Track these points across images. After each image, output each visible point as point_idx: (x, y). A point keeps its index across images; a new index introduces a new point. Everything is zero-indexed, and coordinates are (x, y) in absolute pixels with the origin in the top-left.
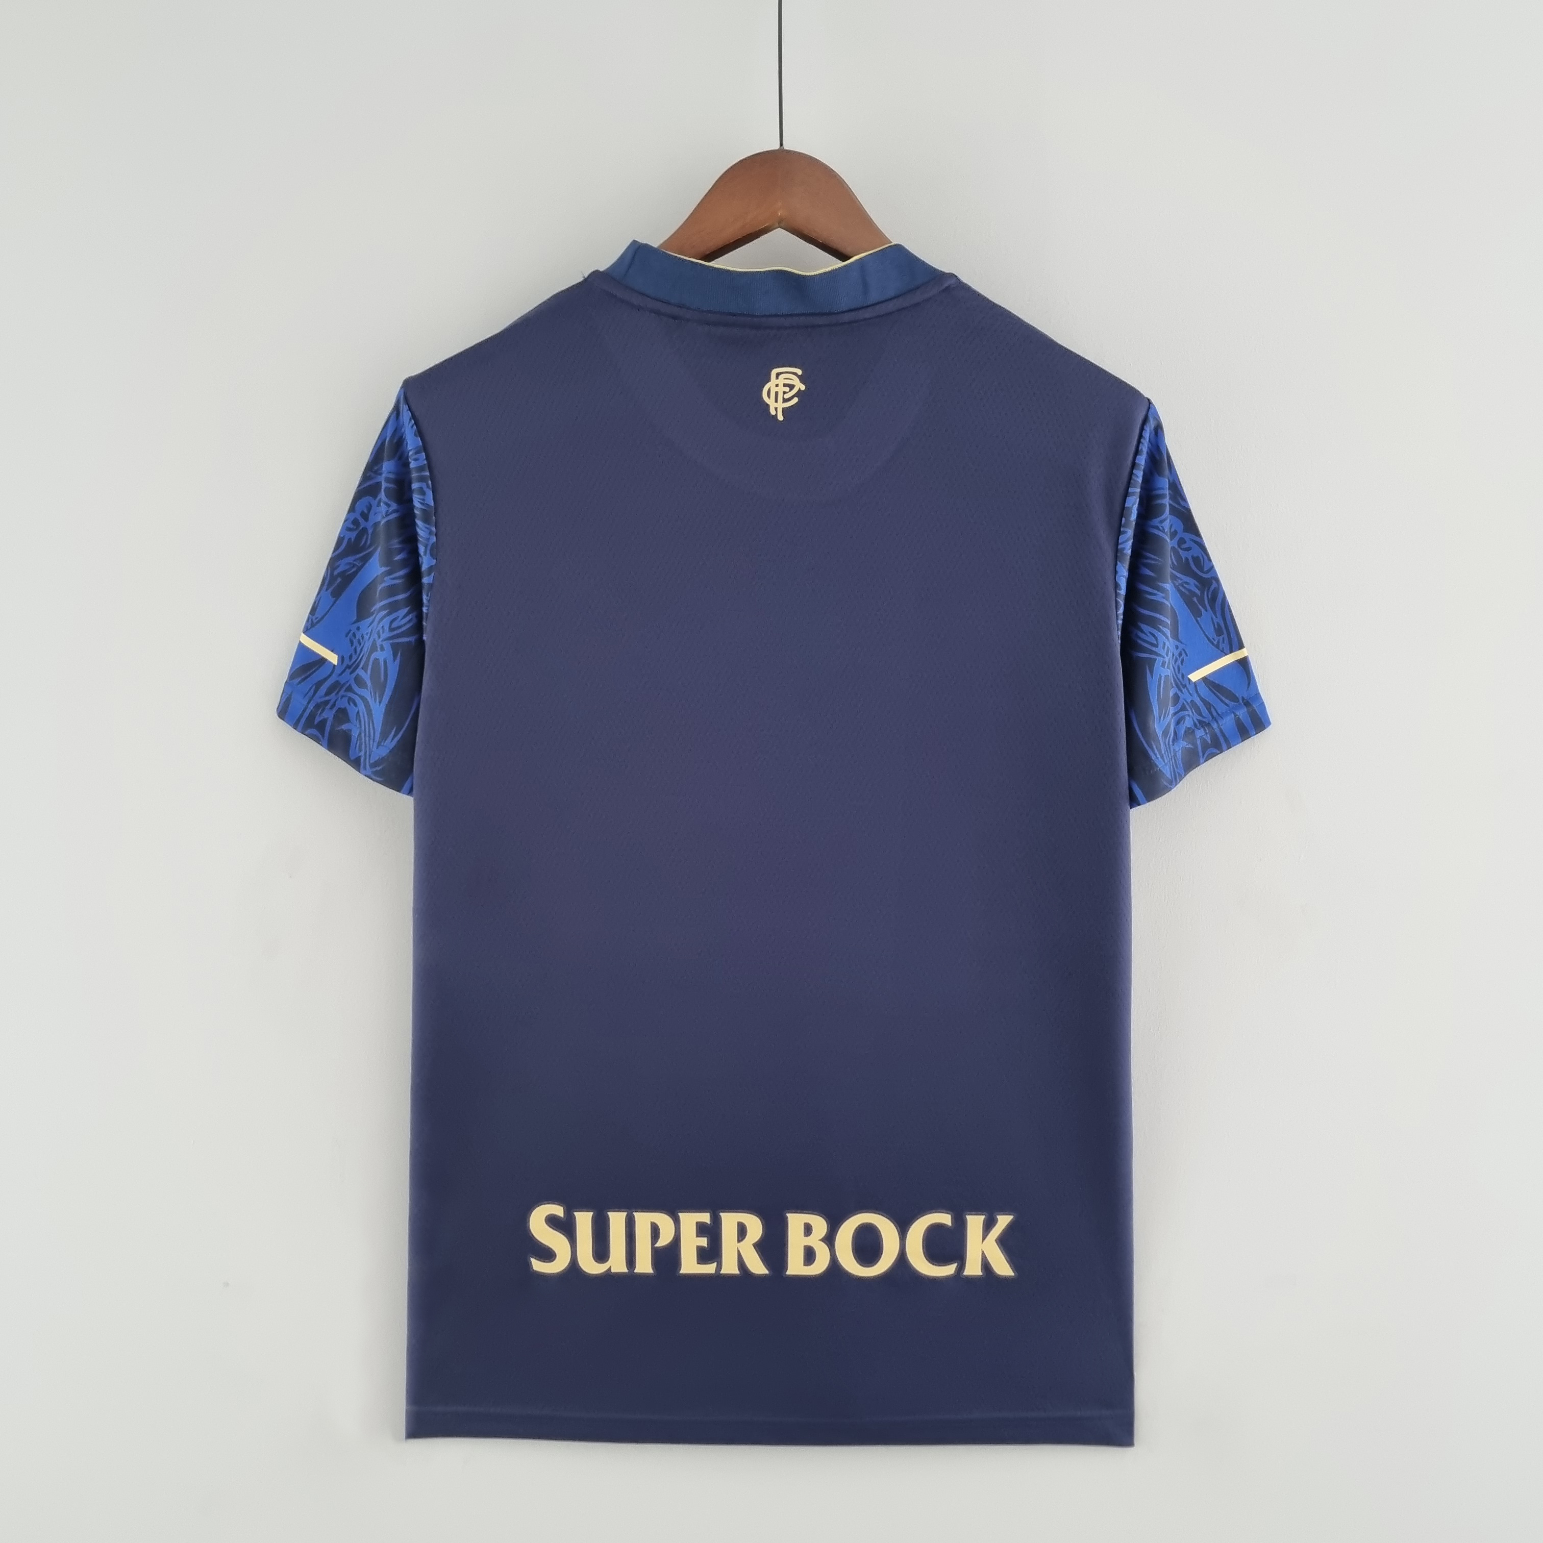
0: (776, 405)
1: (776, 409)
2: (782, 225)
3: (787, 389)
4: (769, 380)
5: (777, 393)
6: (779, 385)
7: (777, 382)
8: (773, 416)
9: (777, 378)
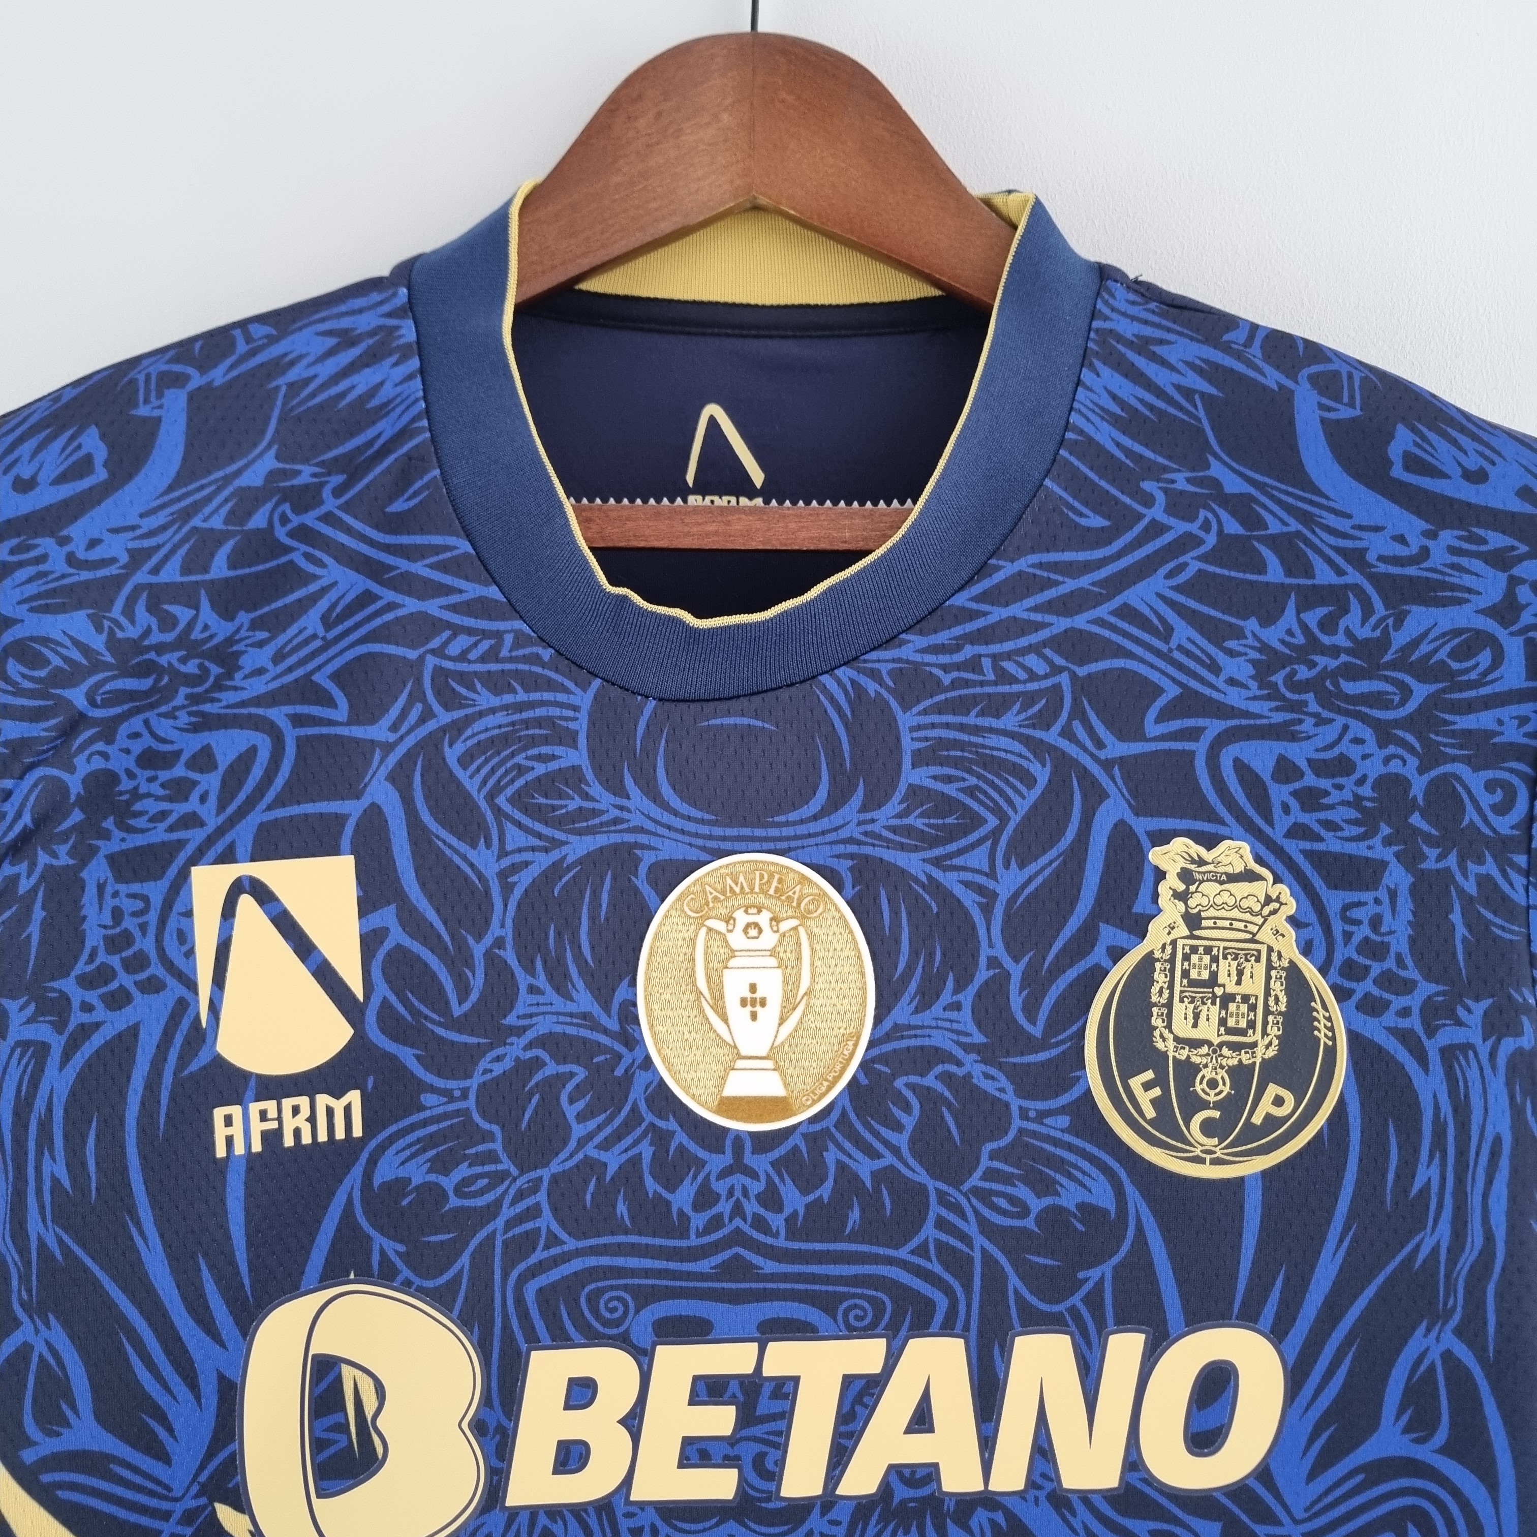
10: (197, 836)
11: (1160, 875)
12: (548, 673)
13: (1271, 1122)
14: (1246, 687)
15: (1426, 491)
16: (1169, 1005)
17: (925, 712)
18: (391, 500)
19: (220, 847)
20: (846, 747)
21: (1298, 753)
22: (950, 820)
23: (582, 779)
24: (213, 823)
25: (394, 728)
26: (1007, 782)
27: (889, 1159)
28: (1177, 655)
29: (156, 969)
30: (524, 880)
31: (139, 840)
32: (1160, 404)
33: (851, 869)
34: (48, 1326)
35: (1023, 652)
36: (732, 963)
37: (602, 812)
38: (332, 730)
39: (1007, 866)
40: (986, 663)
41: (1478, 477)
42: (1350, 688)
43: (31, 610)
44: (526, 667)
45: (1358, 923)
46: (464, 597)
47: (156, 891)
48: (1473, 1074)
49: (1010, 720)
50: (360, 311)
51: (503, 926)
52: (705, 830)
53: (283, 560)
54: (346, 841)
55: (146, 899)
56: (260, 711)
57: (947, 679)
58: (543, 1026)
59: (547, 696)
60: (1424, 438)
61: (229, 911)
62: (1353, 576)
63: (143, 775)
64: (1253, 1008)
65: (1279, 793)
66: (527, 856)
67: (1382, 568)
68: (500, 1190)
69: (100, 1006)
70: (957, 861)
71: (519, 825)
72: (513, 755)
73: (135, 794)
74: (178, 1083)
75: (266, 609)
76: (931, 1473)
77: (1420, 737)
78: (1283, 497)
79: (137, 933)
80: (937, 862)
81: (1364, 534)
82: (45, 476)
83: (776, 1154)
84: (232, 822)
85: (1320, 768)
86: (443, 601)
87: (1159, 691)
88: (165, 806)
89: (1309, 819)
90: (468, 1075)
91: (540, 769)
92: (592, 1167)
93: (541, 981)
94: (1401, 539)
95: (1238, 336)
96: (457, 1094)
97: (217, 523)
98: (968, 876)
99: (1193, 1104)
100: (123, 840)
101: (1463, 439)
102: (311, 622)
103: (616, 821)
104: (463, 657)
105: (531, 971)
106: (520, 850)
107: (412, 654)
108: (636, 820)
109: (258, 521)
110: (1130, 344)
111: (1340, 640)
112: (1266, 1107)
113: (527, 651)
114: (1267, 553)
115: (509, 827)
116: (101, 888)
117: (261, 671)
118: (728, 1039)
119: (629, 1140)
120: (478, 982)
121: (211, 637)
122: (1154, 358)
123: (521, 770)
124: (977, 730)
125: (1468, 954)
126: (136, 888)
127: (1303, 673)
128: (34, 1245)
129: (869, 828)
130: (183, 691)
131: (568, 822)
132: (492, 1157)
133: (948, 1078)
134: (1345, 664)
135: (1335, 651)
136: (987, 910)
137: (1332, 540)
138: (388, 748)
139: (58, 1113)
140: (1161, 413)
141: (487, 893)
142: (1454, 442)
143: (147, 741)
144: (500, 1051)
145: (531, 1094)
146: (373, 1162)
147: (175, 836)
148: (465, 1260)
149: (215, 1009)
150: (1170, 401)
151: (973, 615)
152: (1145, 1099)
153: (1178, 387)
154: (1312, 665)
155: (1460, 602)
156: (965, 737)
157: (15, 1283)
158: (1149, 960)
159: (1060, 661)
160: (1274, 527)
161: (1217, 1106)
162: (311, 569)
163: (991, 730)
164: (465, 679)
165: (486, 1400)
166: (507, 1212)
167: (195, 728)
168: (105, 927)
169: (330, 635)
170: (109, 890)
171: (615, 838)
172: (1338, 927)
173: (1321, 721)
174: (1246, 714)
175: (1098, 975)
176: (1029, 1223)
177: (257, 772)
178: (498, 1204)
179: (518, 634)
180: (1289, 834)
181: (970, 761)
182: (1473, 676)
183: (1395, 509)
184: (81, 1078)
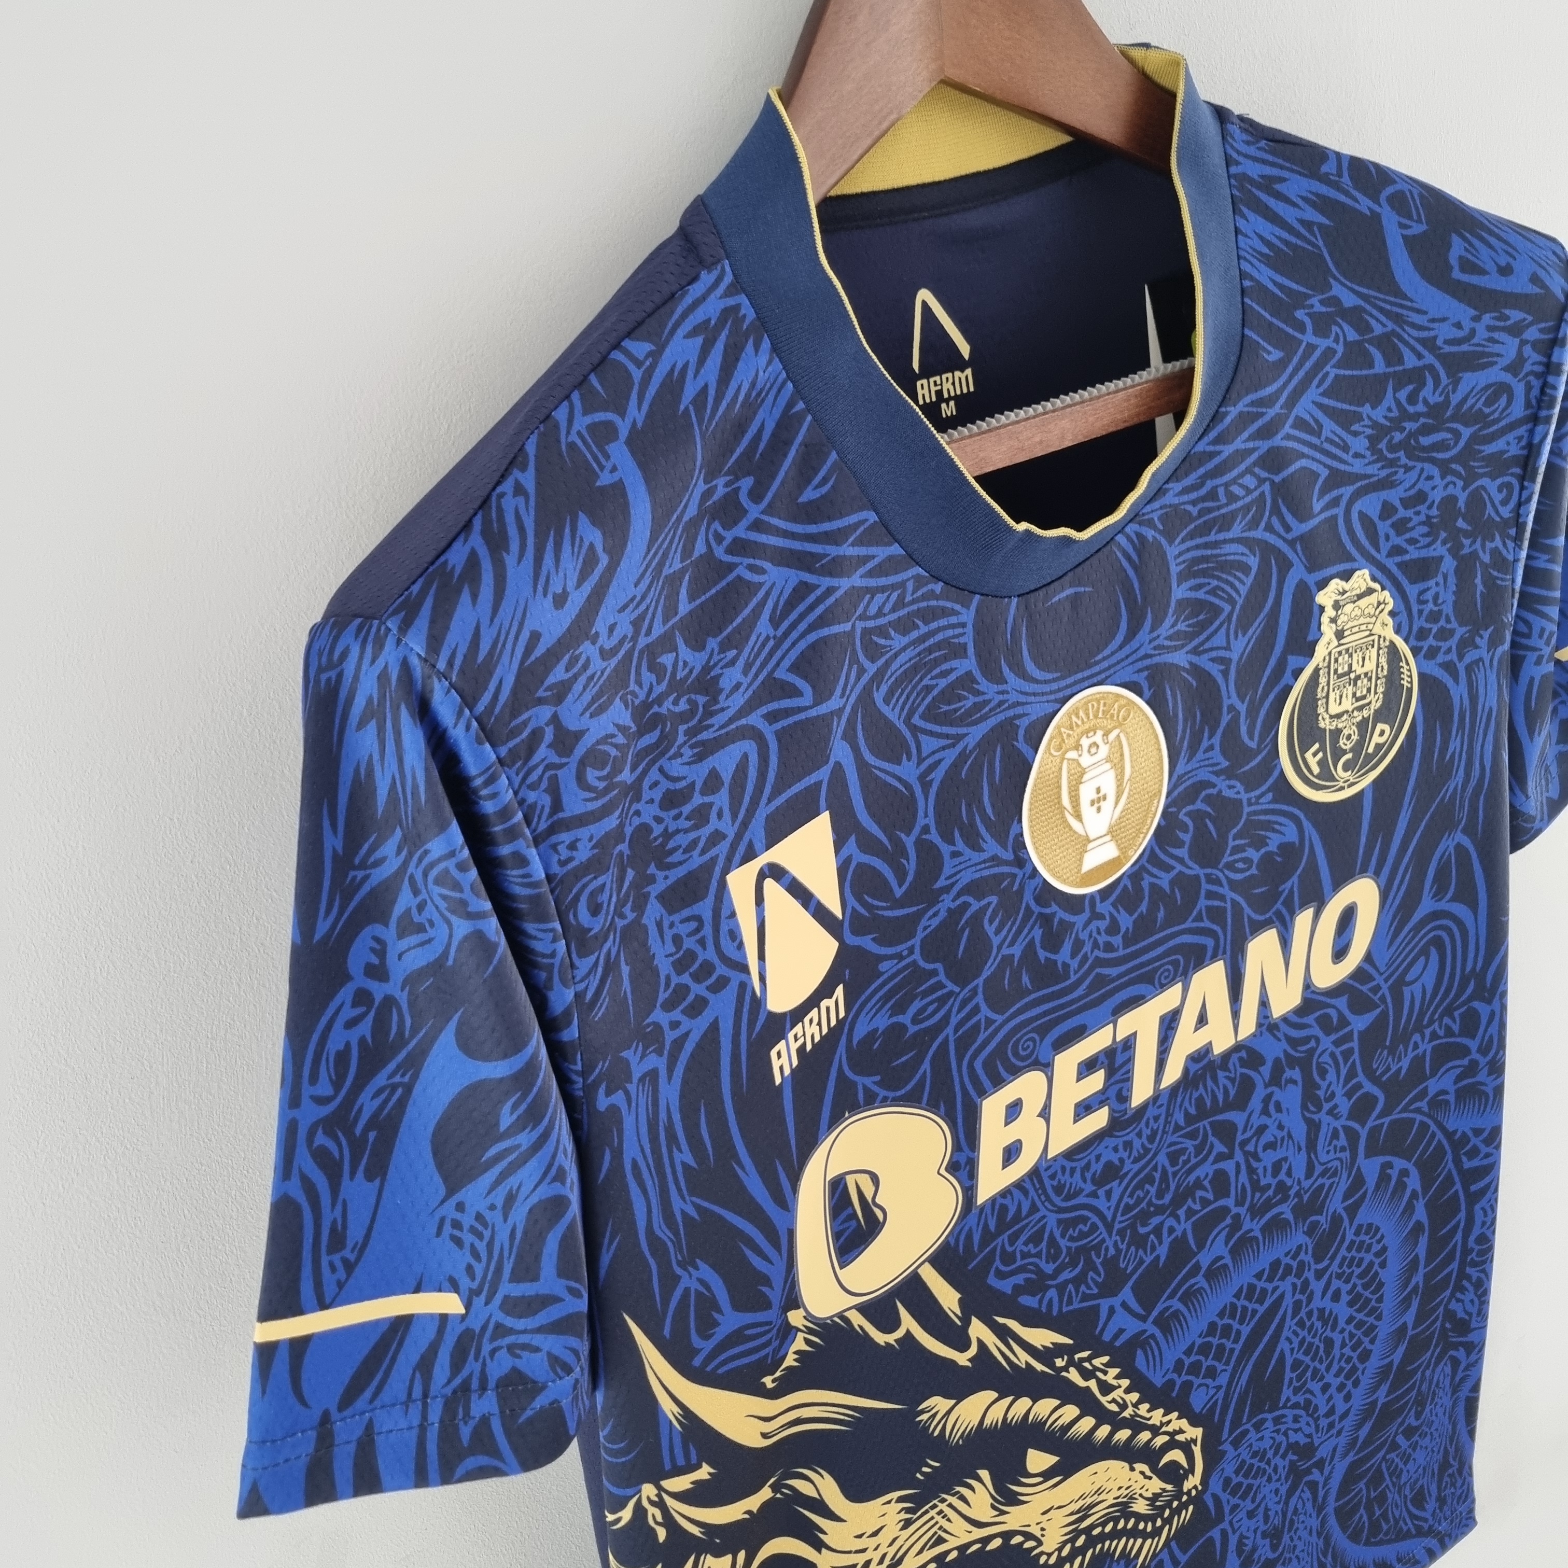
10: (722, 849)
11: (1322, 609)
12: (942, 603)
13: (1379, 747)
14: (1364, 457)
15: (1474, 287)
16: (1327, 697)
17: (1183, 541)
18: (801, 489)
19: (742, 849)
20: (1136, 585)
21: (1394, 496)
22: (1201, 617)
23: (974, 681)
24: (731, 833)
25: (842, 696)
26: (1235, 577)
27: (1179, 867)
28: (1327, 446)
29: (721, 970)
30: (938, 776)
31: (681, 872)
32: (1293, 240)
33: (1147, 678)
34: (697, 1268)
35: (1241, 475)
36: (1086, 777)
37: (990, 701)
38: (802, 716)
39: (1236, 638)
40: (1221, 491)
41: (1505, 271)
42: (1425, 441)
43: (591, 716)
44: (924, 604)
45: (1426, 602)
46: (877, 561)
47: (705, 908)
48: (1481, 676)
49: (1236, 531)
50: (703, 298)
51: (926, 816)
52: (1055, 686)
53: (730, 578)
54: (823, 803)
55: (698, 919)
56: (743, 722)
57: (1194, 511)
58: (966, 878)
59: (943, 622)
60: (1471, 244)
61: (759, 900)
62: (1429, 359)
63: (668, 816)
64: (1370, 679)
65: (1383, 527)
66: (937, 757)
67: (1447, 349)
68: (947, 1007)
69: (683, 1019)
70: (1206, 646)
71: (931, 734)
72: (921, 679)
73: (667, 835)
74: (750, 1044)
75: (730, 629)
76: (1207, 1049)
77: (1465, 466)
78: (1382, 304)
79: (698, 949)
80: (1195, 651)
81: (1436, 325)
82: (571, 585)
83: (1113, 897)
84: (745, 825)
85: (1407, 503)
86: (862, 570)
87: (1316, 475)
88: (693, 835)
89: (1399, 541)
90: (912, 935)
91: (943, 683)
92: (1008, 959)
93: (960, 845)
94: (1458, 325)
95: (1328, 168)
96: (905, 953)
97: (677, 565)
98: (1214, 654)
99: (1338, 753)
100: (666, 878)
101: (1493, 241)
102: (763, 627)
103: (1001, 703)
104: (880, 613)
105: (952, 842)
106: (934, 753)
107: (847, 627)
108: (1013, 697)
109: (700, 548)
110: (1259, 187)
111: (1420, 408)
112: (1376, 739)
113: (924, 590)
114: (1373, 350)
115: (923, 738)
116: (659, 925)
117: (738, 686)
118: (1082, 832)
119: (1026, 931)
120: (911, 866)
121: (691, 671)
122: (1279, 196)
123: (928, 689)
124: (1216, 544)
125: (1483, 601)
126: (686, 913)
127: (1398, 437)
128: (679, 1217)
129: (1156, 643)
130: (682, 728)
131: (967, 719)
132: (940, 985)
133: (1208, 800)
134: (1424, 424)
135: (1415, 417)
136: (1225, 673)
137: (1415, 333)
138: (841, 710)
139: (677, 1117)
140: (1295, 247)
141: (912, 794)
142: (1490, 246)
143: (665, 785)
144: (935, 909)
145: (963, 929)
146: (851, 1030)
147: (707, 856)
148: (926, 1066)
149: (762, 979)
150: (1298, 235)
151: (1212, 455)
152: (1313, 762)
153: (1302, 222)
154: (1402, 430)
155: (1492, 364)
156: (1209, 552)
157: (672, 1250)
158: (1317, 670)
159: (1264, 474)
160: (1378, 330)
161: (1351, 750)
162: (756, 578)
163: (1225, 541)
164: (882, 631)
165: (957, 1147)
166: (954, 1020)
167: (699, 758)
168: (671, 955)
169: (779, 633)
170: (666, 924)
171: (1001, 717)
172: (1415, 609)
173: (1408, 469)
174: (1366, 476)
175: (1288, 689)
176: (1254, 871)
177: (752, 773)
178: (947, 1018)
179: (917, 578)
180: (1389, 555)
181: (1213, 569)
182: (1496, 415)
183: (1455, 303)
184: (685, 1082)
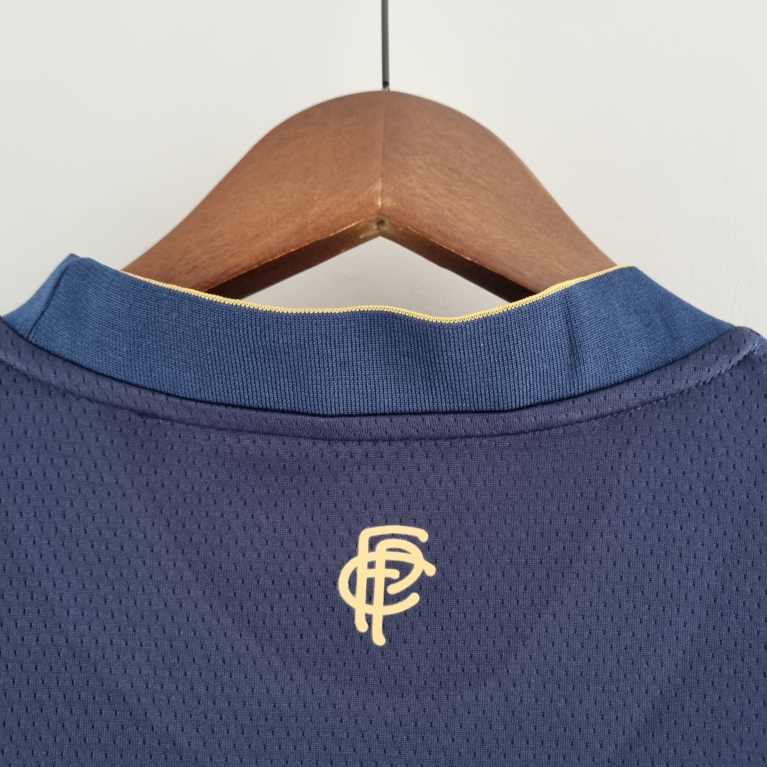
0: (369, 609)
1: (369, 619)
2: (385, 228)
3: (395, 574)
4: (353, 553)
5: (370, 583)
6: (377, 565)
7: (372, 557)
8: (361, 635)
9: (372, 547)
